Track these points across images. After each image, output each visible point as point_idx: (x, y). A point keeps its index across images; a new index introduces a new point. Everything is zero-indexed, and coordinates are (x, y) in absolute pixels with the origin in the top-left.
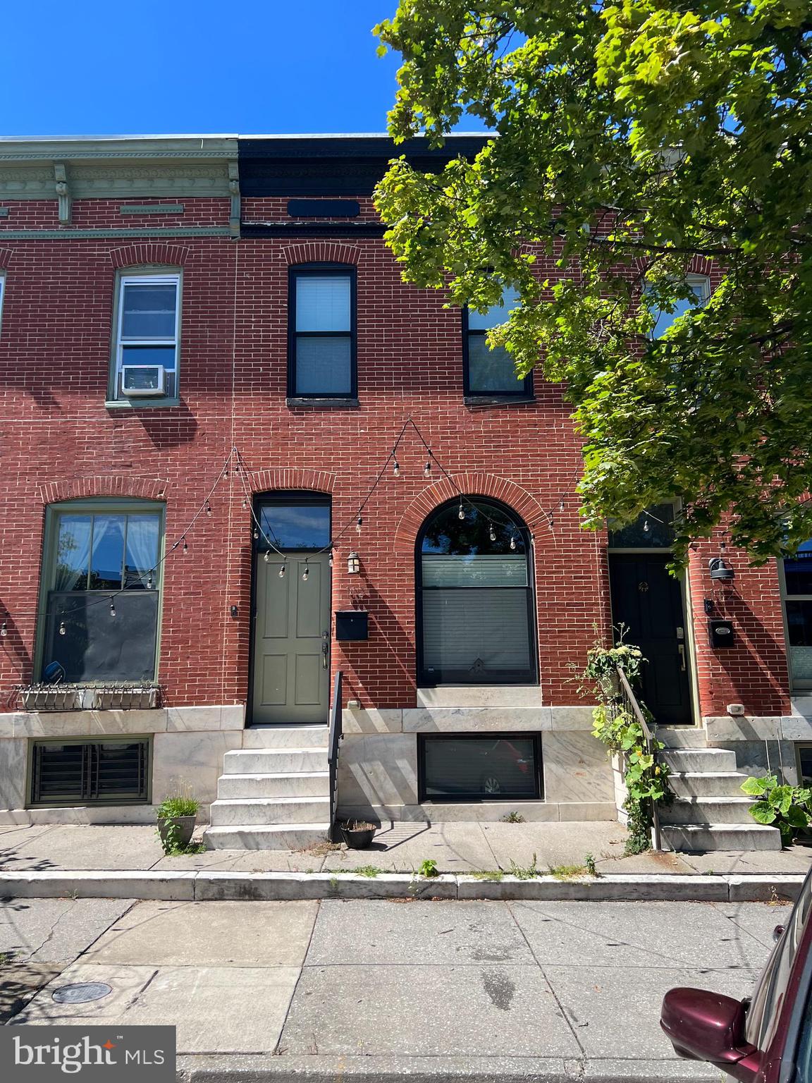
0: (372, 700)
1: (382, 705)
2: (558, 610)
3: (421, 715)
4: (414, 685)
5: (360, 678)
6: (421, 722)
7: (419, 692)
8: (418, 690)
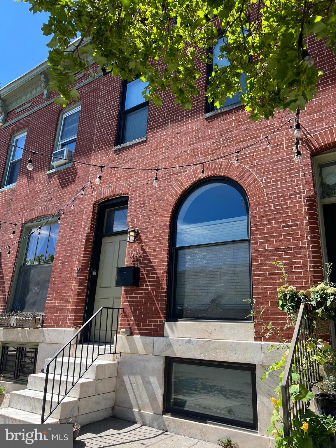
0: (138, 329)
1: (143, 334)
2: (269, 255)
3: (165, 342)
4: (163, 319)
5: (133, 313)
6: (165, 349)
7: (166, 325)
8: (166, 323)
